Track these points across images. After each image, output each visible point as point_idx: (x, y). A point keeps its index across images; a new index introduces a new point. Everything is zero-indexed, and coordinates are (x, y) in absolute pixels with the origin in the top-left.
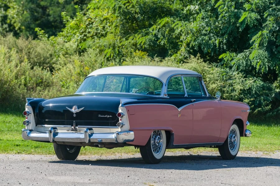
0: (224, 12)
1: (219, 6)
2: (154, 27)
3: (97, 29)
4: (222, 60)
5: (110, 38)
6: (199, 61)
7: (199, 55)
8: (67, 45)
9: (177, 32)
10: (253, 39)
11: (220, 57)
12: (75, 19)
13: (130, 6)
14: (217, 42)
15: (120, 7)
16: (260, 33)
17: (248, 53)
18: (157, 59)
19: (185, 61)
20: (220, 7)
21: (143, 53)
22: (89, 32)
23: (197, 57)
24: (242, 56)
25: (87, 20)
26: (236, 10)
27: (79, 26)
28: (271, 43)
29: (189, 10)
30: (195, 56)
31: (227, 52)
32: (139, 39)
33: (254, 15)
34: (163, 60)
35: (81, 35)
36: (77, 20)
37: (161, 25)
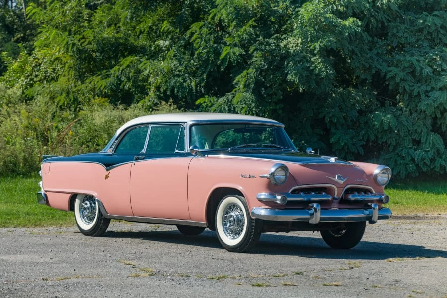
0: (201, 48)
1: (194, 41)
2: (116, 67)
3: (46, 72)
4: (200, 105)
5: (62, 83)
6: (172, 108)
7: (171, 100)
8: (10, 92)
9: (145, 73)
10: (237, 79)
11: (197, 103)
12: (19, 60)
13: (86, 43)
14: (193, 84)
15: (74, 44)
16: (245, 72)
17: (231, 97)
18: (121, 107)
19: (155, 108)
20: (196, 41)
21: (104, 100)
22: (36, 76)
23: (169, 103)
24: (223, 100)
25: (33, 61)
26: (215, 45)
27: (24, 69)
28: (259, 85)
29: (158, 46)
30: (167, 103)
31: (206, 96)
32: (97, 82)
33: (238, 51)
34: (129, 108)
35: (26, 79)
36: (22, 62)
37: (125, 66)
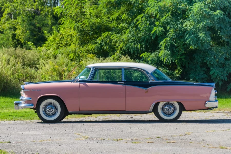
0: (142, 28)
2: (100, 38)
3: (66, 41)
4: (142, 57)
5: (73, 47)
6: (127, 59)
7: (127, 55)
8: (48, 52)
9: (114, 41)
10: (161, 43)
11: (141, 56)
12: (53, 35)
13: (85, 26)
14: (139, 46)
15: (78, 27)
16: (165, 40)
17: (158, 53)
18: (101, 59)
19: (119, 59)
20: (140, 24)
21: (93, 55)
22: (62, 43)
23: (126, 57)
24: (154, 54)
25: (60, 36)
26: (150, 26)
27: (55, 40)
28: (172, 46)
29: (122, 27)
30: (125, 56)
31: (145, 52)
32: (91, 46)
33: (161, 29)
34: (105, 59)
35: (57, 45)
36: (54, 36)
37: (104, 36)
